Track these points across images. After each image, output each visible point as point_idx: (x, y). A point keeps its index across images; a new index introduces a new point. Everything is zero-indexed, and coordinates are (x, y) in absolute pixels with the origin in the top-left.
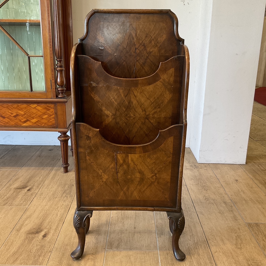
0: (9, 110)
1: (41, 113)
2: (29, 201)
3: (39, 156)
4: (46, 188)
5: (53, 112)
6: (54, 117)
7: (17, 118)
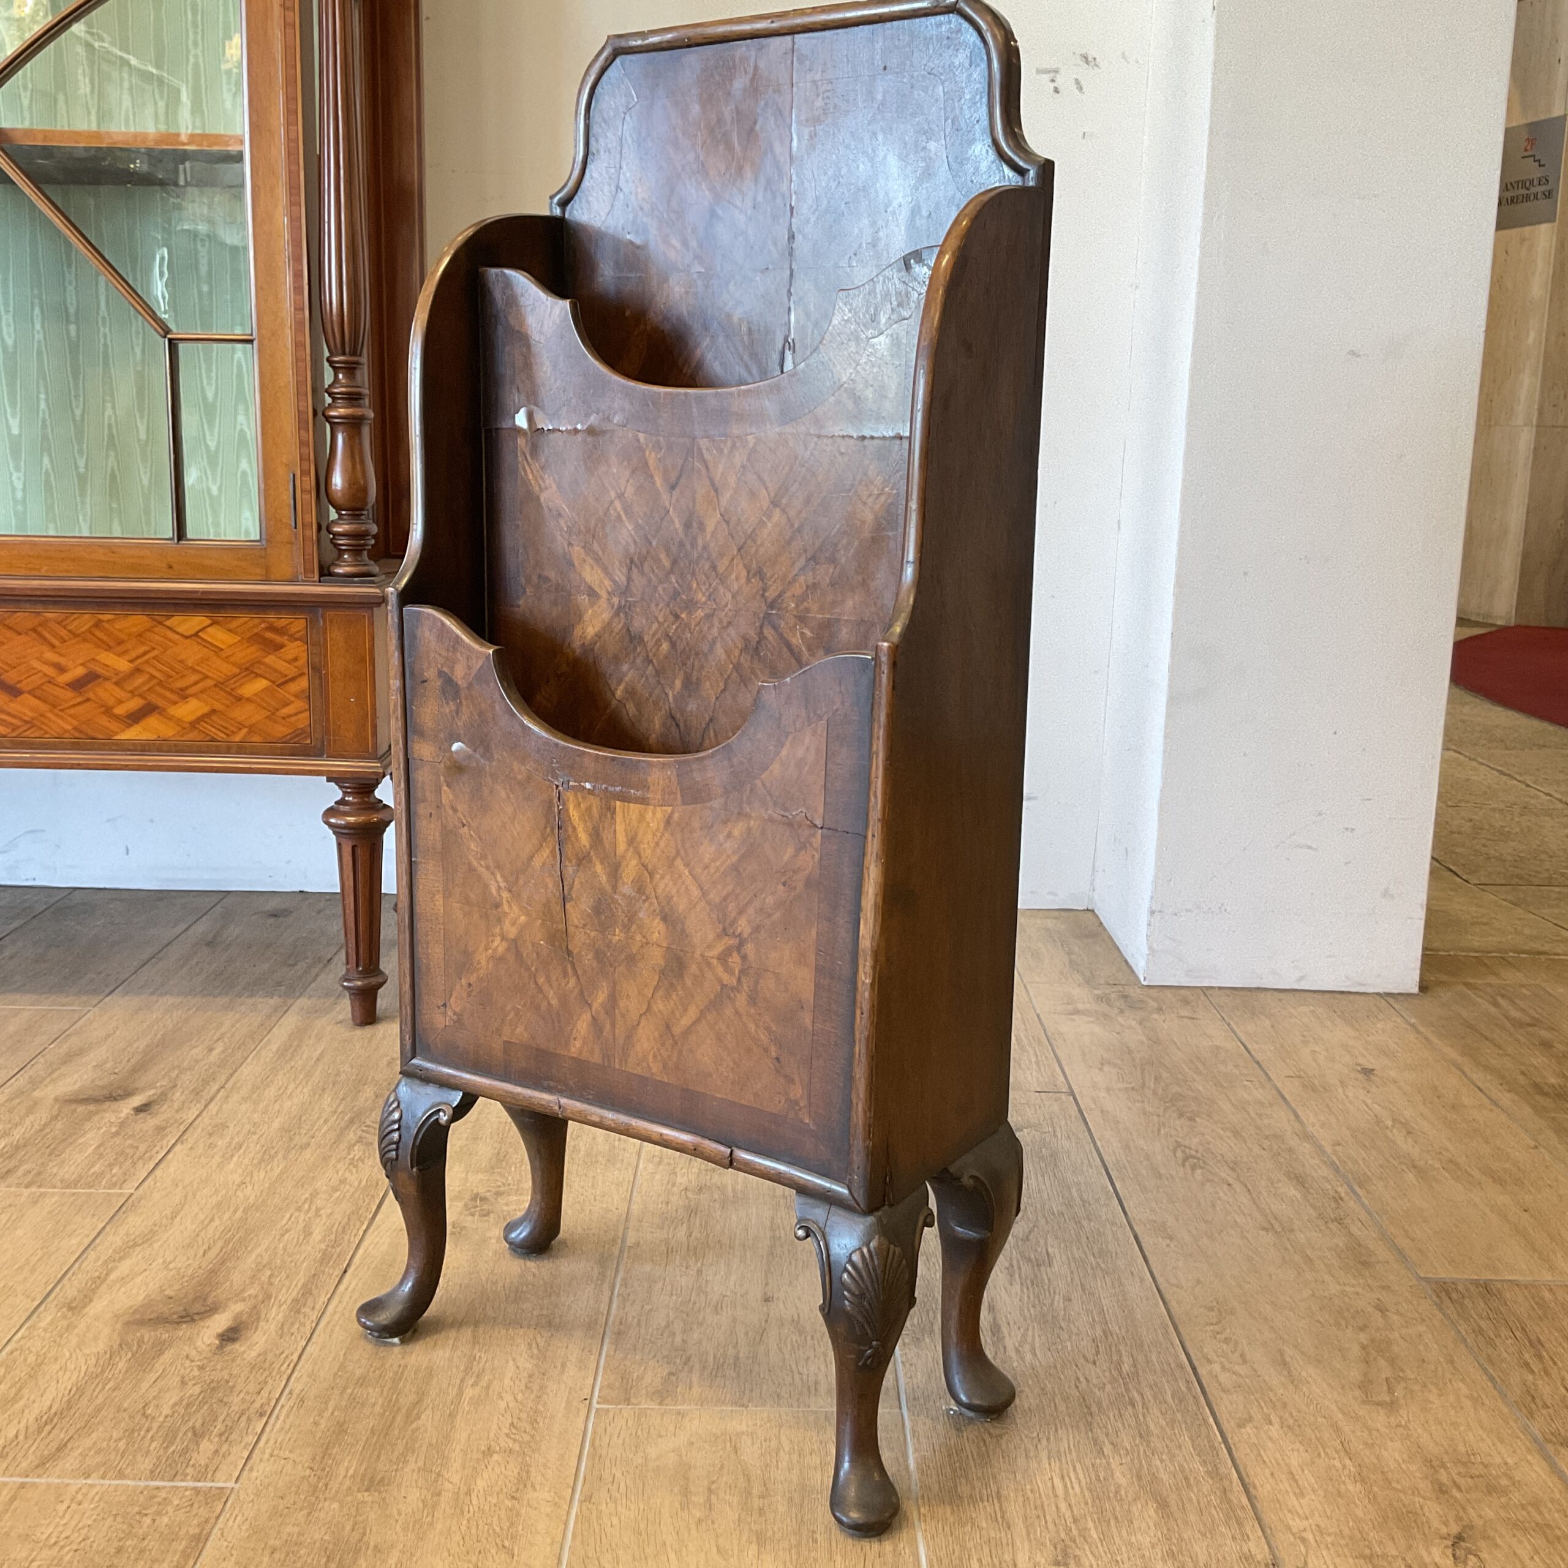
0: (45, 648)
1: (227, 669)
2: (140, 1163)
3: (209, 944)
4: (245, 1099)
5: (302, 661)
6: (303, 691)
7: (91, 695)
